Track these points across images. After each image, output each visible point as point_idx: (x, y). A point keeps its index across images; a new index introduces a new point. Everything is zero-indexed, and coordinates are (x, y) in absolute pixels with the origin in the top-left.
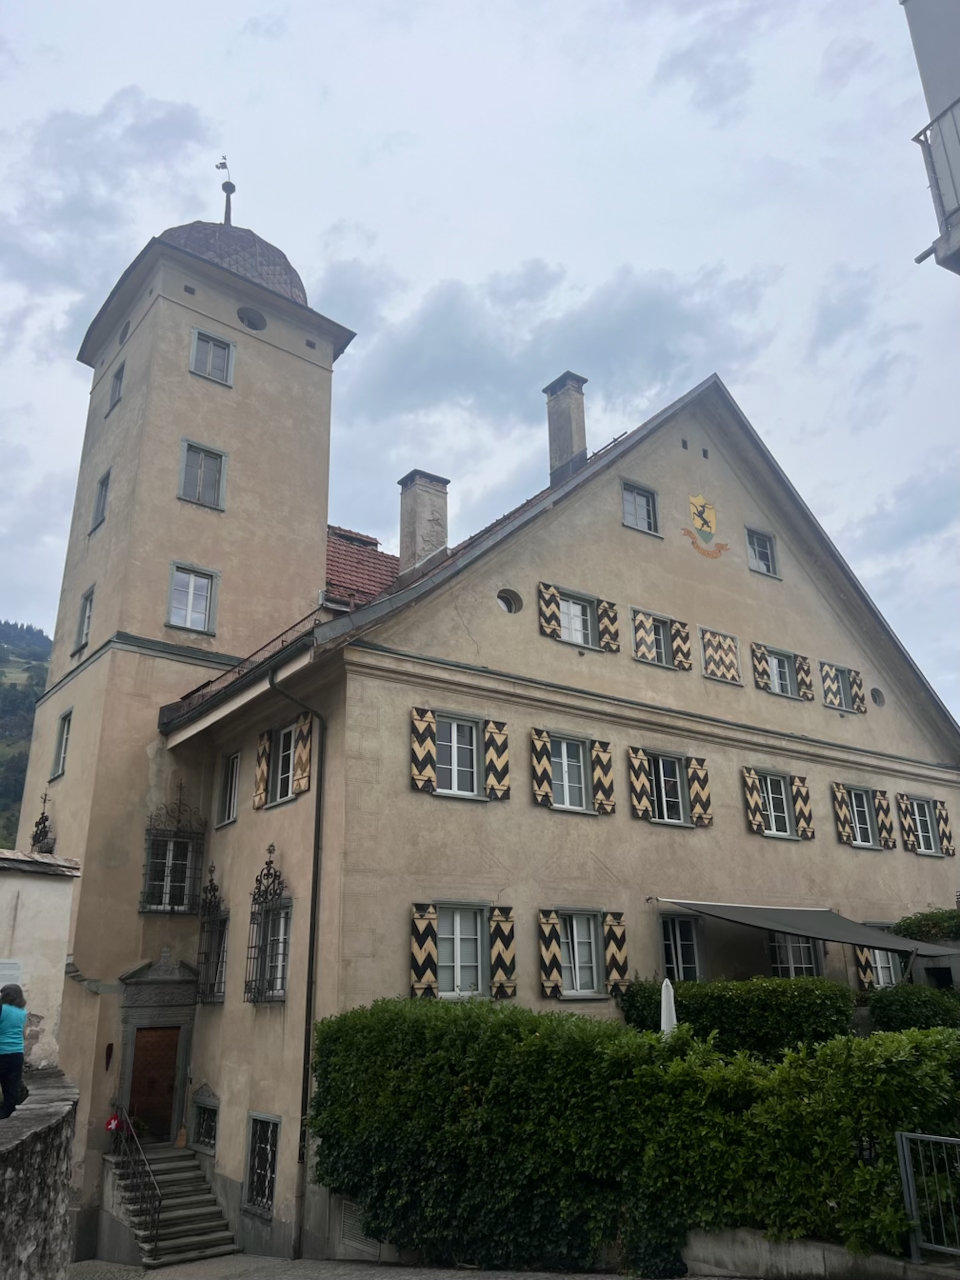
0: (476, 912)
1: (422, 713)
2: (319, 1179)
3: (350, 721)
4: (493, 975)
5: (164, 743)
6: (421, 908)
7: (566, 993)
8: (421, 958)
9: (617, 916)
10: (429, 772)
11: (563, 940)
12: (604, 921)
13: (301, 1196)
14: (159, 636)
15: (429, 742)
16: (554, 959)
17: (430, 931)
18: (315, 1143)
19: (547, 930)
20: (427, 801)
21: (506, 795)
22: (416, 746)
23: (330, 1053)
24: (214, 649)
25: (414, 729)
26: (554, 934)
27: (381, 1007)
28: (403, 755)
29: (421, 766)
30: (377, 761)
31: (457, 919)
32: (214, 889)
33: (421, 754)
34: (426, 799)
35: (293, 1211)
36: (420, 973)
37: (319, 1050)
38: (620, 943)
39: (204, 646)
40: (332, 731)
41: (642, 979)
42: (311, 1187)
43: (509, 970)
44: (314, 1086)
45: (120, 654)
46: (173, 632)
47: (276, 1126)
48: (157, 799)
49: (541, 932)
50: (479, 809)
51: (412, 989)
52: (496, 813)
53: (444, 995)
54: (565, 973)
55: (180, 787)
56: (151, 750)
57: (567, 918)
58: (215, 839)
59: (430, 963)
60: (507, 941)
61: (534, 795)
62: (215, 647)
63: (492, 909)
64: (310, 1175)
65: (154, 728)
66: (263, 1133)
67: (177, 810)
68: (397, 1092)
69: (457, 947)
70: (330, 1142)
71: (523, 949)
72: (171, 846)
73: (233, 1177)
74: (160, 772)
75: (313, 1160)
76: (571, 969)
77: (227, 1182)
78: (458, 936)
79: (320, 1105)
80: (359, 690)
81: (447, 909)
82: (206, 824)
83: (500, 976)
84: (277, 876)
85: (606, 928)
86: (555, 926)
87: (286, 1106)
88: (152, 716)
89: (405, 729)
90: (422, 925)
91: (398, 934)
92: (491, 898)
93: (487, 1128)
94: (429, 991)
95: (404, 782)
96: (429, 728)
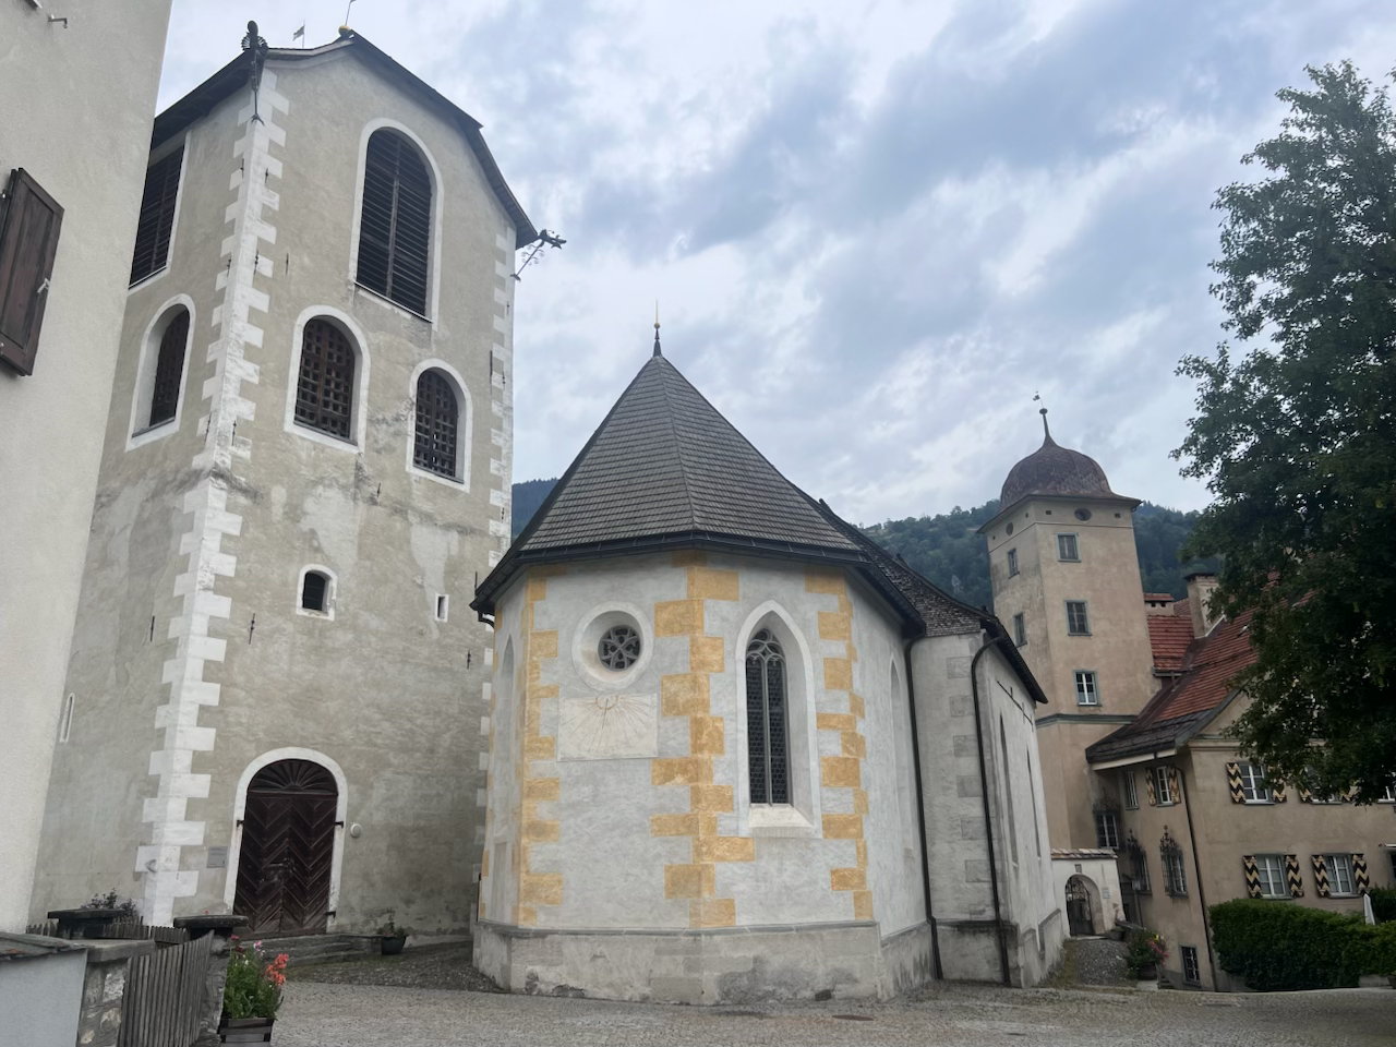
0: (1276, 858)
1: (1232, 765)
2: (1222, 968)
3: (1197, 774)
4: (1290, 887)
5: (1091, 767)
6: (1248, 858)
7: (1333, 894)
8: (1252, 880)
9: (1360, 856)
10: (1241, 793)
11: (1328, 868)
12: (1352, 858)
13: (1214, 976)
14: (1075, 712)
15: (1238, 779)
16: (1324, 878)
17: (1254, 867)
18: (1216, 955)
19: (1318, 865)
20: (1242, 808)
21: (1285, 800)
22: (1232, 782)
23: (1218, 920)
24: (1103, 713)
25: (1229, 774)
26: (1322, 866)
27: (1236, 902)
28: (1226, 787)
29: (1236, 791)
30: (1214, 791)
31: (1268, 862)
32: (1135, 841)
33: (1235, 785)
34: (1241, 806)
35: (1212, 981)
36: (1253, 887)
37: (1212, 918)
38: (1363, 869)
39: (1098, 713)
40: (1188, 777)
41: (1380, 887)
42: (1218, 971)
43: (1299, 884)
44: (1212, 933)
45: (1061, 726)
46: (1082, 708)
47: (1194, 950)
48: (1094, 796)
49: (1314, 866)
50: (1270, 808)
51: (1250, 894)
52: (1280, 810)
53: (1266, 896)
54: (1331, 885)
55: (1104, 789)
56: (1085, 771)
57: (1329, 858)
58: (1126, 814)
59: (1256, 882)
60: (1296, 870)
61: (1301, 799)
62: (1104, 711)
63: (1285, 856)
64: (1217, 967)
65: (1085, 760)
66: (1188, 953)
67: (1105, 800)
68: (1251, 935)
69: (1269, 873)
70: (1224, 954)
71: (1305, 874)
72: (1104, 818)
73: (1177, 971)
74: (1092, 782)
75: (1217, 961)
76: (1336, 883)
77: (1172, 973)
78: (1269, 869)
79: (1216, 939)
80: (1196, 758)
81: (1261, 857)
82: (1119, 806)
83: (1294, 887)
84: (1172, 841)
85: (1354, 863)
86: (1323, 862)
87: (1199, 940)
88: (1082, 754)
89: (1224, 774)
90: (1250, 866)
91: (1239, 870)
92: (1283, 850)
93: (1289, 948)
94: (1258, 895)
95: (1229, 800)
96: (1237, 771)
